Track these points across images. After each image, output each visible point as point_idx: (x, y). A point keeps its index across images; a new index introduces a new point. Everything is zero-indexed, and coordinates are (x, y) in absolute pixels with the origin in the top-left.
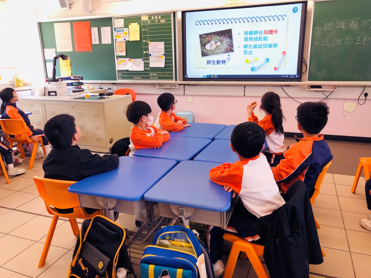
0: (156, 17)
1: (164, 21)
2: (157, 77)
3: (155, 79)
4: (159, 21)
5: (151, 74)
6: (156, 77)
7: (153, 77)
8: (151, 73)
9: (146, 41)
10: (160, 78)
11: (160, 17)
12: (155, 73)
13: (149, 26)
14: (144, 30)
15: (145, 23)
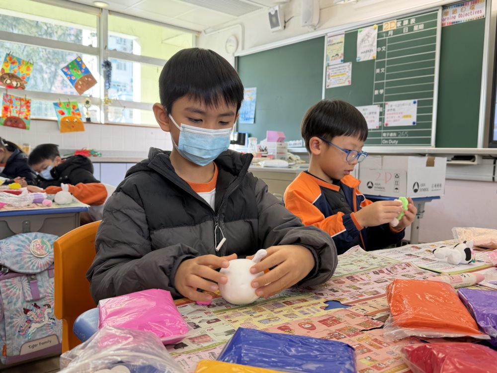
0: (406, 22)
1: (421, 26)
2: (396, 139)
3: (391, 144)
4: (411, 29)
5: (384, 135)
6: (393, 140)
7: (388, 140)
8: (384, 132)
9: (381, 71)
10: (402, 142)
11: (413, 21)
12: (393, 132)
13: (391, 40)
14: (379, 49)
15: (383, 37)
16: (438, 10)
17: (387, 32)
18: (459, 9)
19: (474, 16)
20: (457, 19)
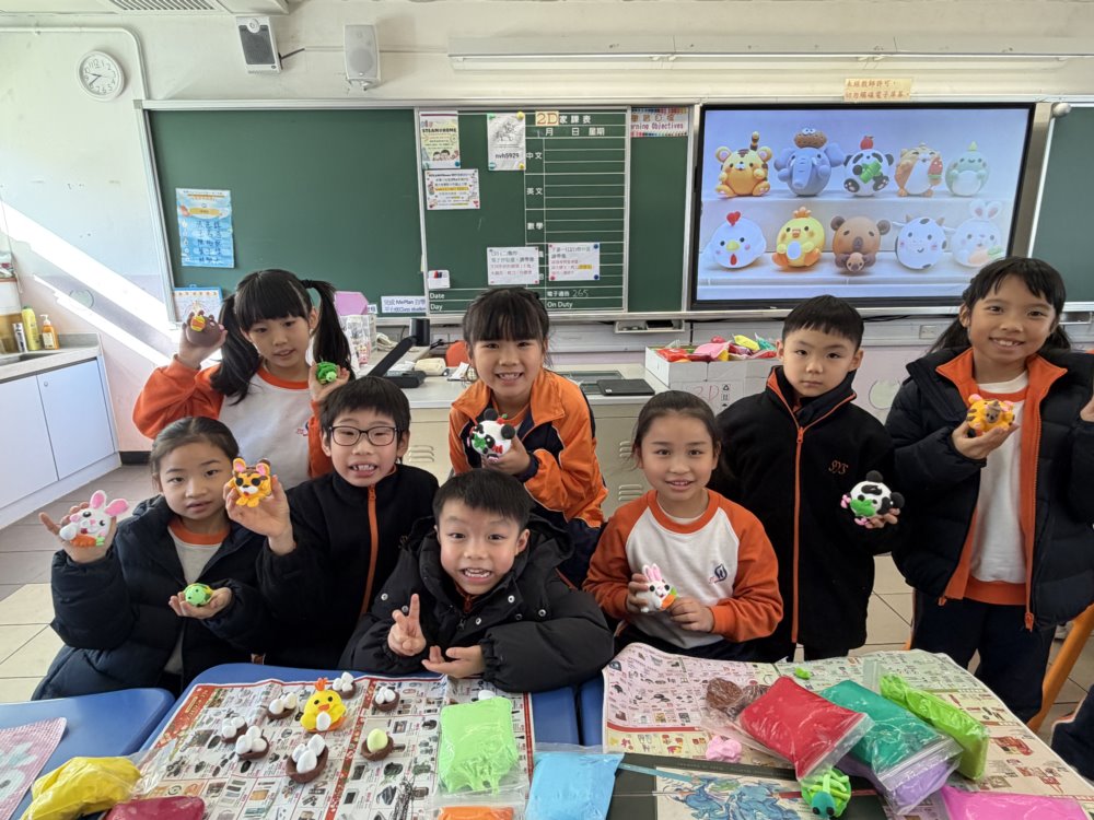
0: (575, 119)
1: (601, 131)
3: (561, 309)
4: (585, 131)
5: (550, 294)
7: (556, 302)
8: (549, 290)
9: (535, 192)
10: (578, 305)
11: (587, 119)
12: (564, 290)
13: (550, 143)
14: (531, 155)
15: (536, 135)
16: (625, 111)
17: (544, 129)
18: (653, 115)
19: (674, 131)
20: (650, 130)
